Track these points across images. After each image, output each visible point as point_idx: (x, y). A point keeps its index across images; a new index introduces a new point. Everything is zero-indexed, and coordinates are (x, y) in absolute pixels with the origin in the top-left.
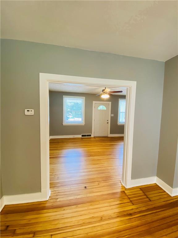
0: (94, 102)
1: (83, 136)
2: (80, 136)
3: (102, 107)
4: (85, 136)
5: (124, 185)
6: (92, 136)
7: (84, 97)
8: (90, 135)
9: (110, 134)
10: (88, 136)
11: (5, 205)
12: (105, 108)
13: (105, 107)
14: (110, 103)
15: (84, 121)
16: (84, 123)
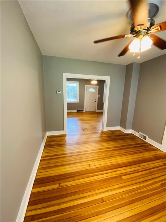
0: (86, 86)
1: (77, 111)
2: (75, 111)
3: (92, 90)
4: (79, 111)
5: (103, 130)
6: (84, 111)
7: (79, 82)
8: (83, 111)
9: (97, 110)
10: (81, 111)
11: (48, 136)
12: (94, 91)
13: (94, 89)
14: (98, 86)
15: (78, 101)
16: (78, 102)
